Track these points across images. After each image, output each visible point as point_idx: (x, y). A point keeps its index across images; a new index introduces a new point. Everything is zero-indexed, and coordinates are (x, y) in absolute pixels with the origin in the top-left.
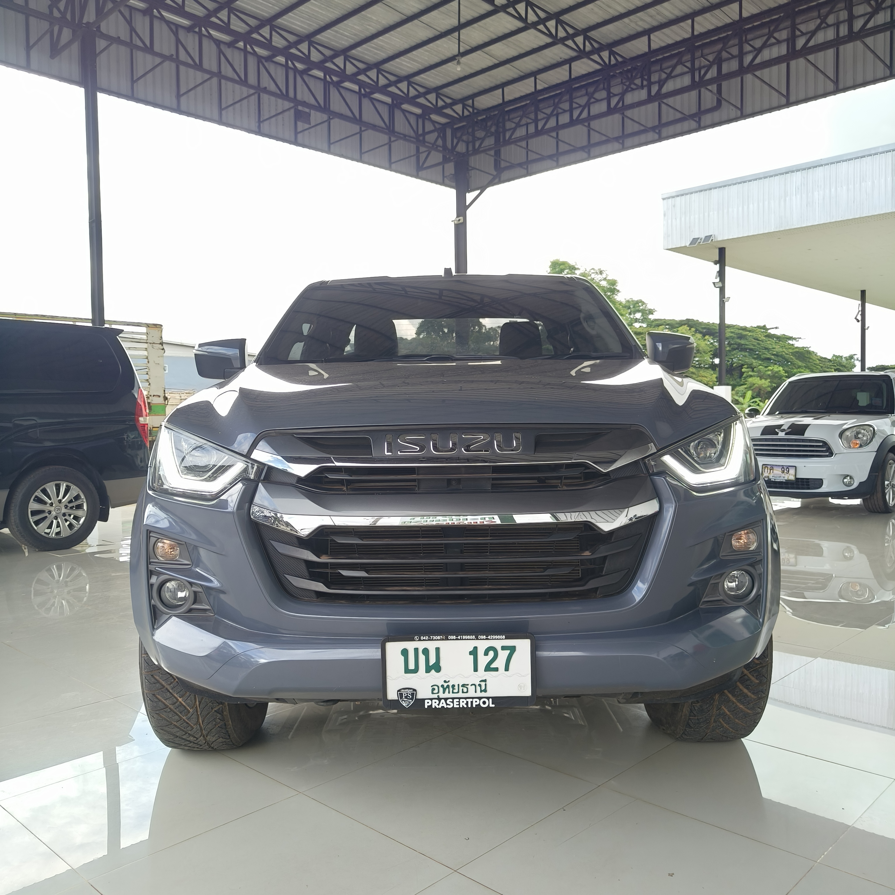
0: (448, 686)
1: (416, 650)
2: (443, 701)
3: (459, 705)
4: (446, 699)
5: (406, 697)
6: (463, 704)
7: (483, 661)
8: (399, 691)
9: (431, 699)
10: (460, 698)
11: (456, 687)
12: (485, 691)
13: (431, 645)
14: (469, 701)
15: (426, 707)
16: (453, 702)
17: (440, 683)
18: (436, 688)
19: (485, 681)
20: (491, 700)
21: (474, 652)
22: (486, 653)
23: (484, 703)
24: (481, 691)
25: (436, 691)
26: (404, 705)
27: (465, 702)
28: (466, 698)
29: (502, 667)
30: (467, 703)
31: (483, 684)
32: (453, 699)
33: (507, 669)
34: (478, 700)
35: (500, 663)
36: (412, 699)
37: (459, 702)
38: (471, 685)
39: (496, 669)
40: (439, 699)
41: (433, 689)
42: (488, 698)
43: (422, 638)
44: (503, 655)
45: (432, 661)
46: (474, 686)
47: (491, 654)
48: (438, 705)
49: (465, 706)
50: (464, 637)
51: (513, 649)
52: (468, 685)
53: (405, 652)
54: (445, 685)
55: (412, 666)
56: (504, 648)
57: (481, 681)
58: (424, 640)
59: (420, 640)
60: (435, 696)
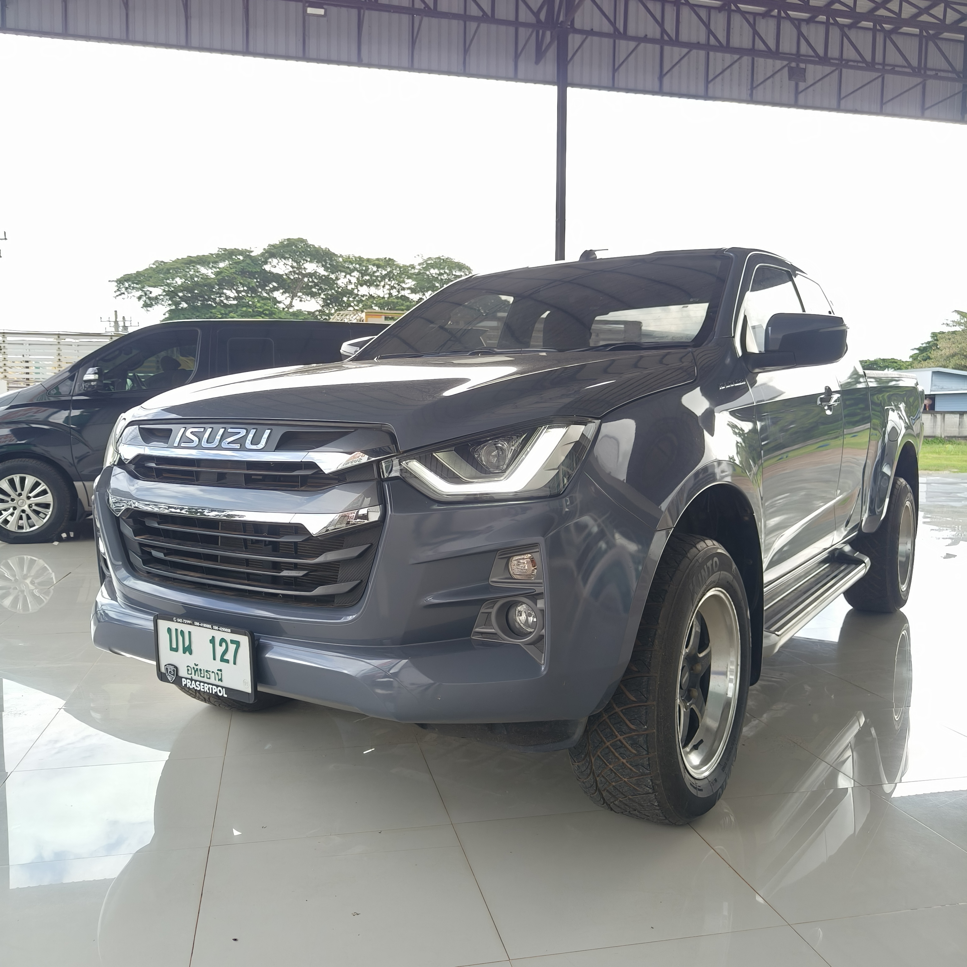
0: (197, 669)
1: (176, 630)
2: (193, 682)
3: (204, 688)
4: (196, 681)
5: (170, 673)
6: (206, 689)
7: (220, 650)
8: (165, 666)
9: (186, 679)
10: (204, 683)
11: (202, 672)
12: (221, 680)
13: (186, 628)
14: (211, 686)
15: (183, 685)
16: (200, 685)
17: (192, 665)
18: (189, 668)
19: (221, 670)
20: (224, 689)
21: (212, 641)
22: (221, 645)
23: (220, 691)
24: (219, 680)
25: (190, 673)
26: (169, 679)
27: (208, 688)
28: (208, 684)
29: (232, 661)
30: (209, 689)
31: (219, 673)
32: (200, 682)
33: (235, 663)
34: (215, 687)
35: (229, 656)
36: (174, 675)
37: (204, 686)
38: (213, 672)
39: (227, 661)
40: (192, 680)
41: (188, 670)
42: (222, 687)
43: (179, 620)
44: (232, 647)
45: (187, 644)
46: (214, 674)
47: (224, 644)
48: (191, 685)
49: (208, 691)
50: (205, 625)
51: (238, 643)
52: (210, 671)
53: (169, 630)
54: (196, 667)
55: (174, 646)
56: (232, 642)
57: (218, 670)
58: (179, 622)
59: (177, 622)
60: (189, 676)
